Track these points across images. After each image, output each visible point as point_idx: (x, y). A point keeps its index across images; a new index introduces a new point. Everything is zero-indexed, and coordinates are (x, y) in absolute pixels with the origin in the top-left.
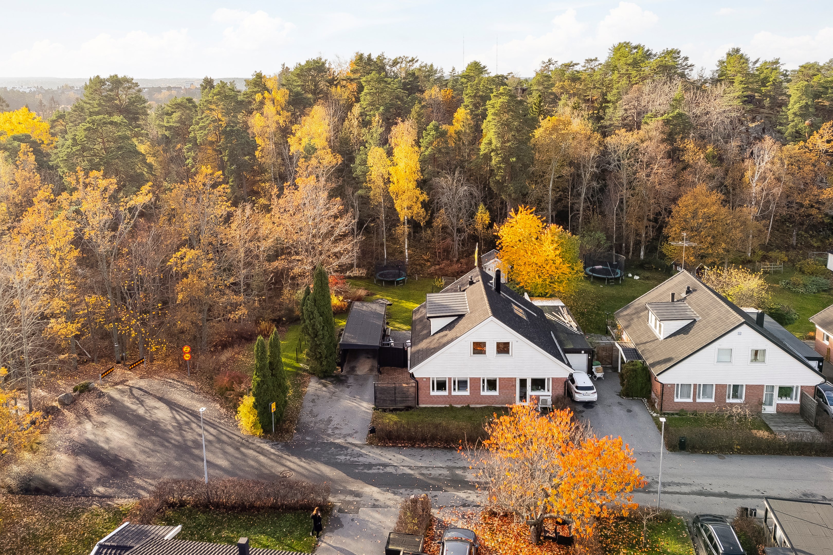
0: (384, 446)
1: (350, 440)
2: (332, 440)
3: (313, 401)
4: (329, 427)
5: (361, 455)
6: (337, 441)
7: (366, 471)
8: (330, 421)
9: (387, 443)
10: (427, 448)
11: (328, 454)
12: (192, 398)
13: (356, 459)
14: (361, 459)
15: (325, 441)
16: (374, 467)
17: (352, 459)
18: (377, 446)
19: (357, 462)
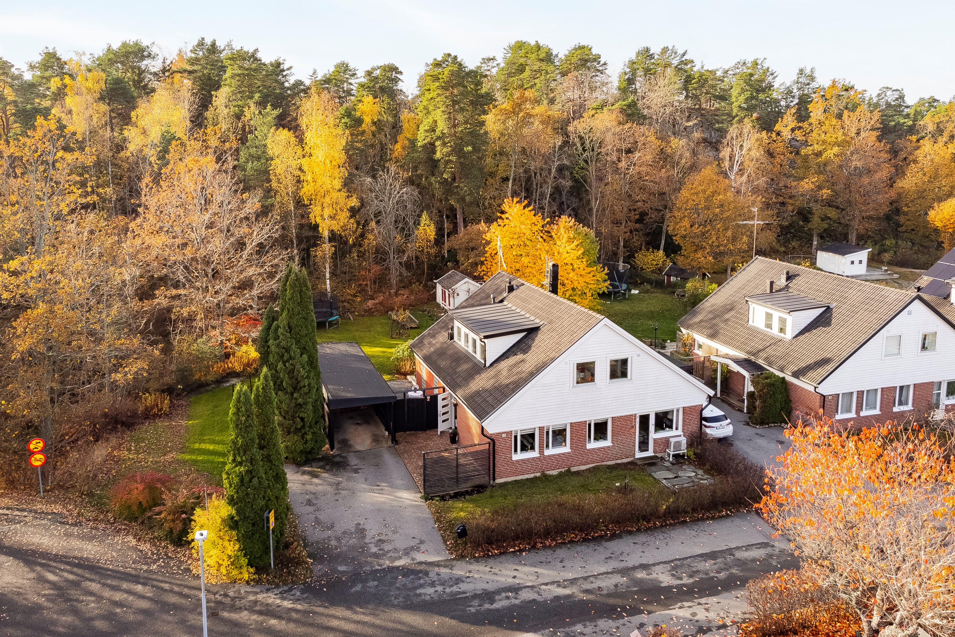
0: (487, 556)
1: (420, 557)
2: (387, 563)
3: (309, 503)
4: (367, 541)
5: (458, 580)
6: (398, 563)
7: (487, 606)
8: (361, 531)
9: (489, 551)
10: (559, 546)
11: (398, 589)
12: (68, 535)
13: (455, 589)
14: (463, 587)
15: (377, 567)
16: (497, 597)
17: (448, 590)
18: (477, 560)
19: (460, 593)
